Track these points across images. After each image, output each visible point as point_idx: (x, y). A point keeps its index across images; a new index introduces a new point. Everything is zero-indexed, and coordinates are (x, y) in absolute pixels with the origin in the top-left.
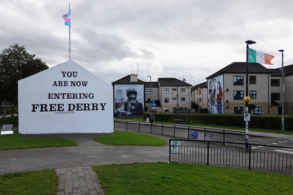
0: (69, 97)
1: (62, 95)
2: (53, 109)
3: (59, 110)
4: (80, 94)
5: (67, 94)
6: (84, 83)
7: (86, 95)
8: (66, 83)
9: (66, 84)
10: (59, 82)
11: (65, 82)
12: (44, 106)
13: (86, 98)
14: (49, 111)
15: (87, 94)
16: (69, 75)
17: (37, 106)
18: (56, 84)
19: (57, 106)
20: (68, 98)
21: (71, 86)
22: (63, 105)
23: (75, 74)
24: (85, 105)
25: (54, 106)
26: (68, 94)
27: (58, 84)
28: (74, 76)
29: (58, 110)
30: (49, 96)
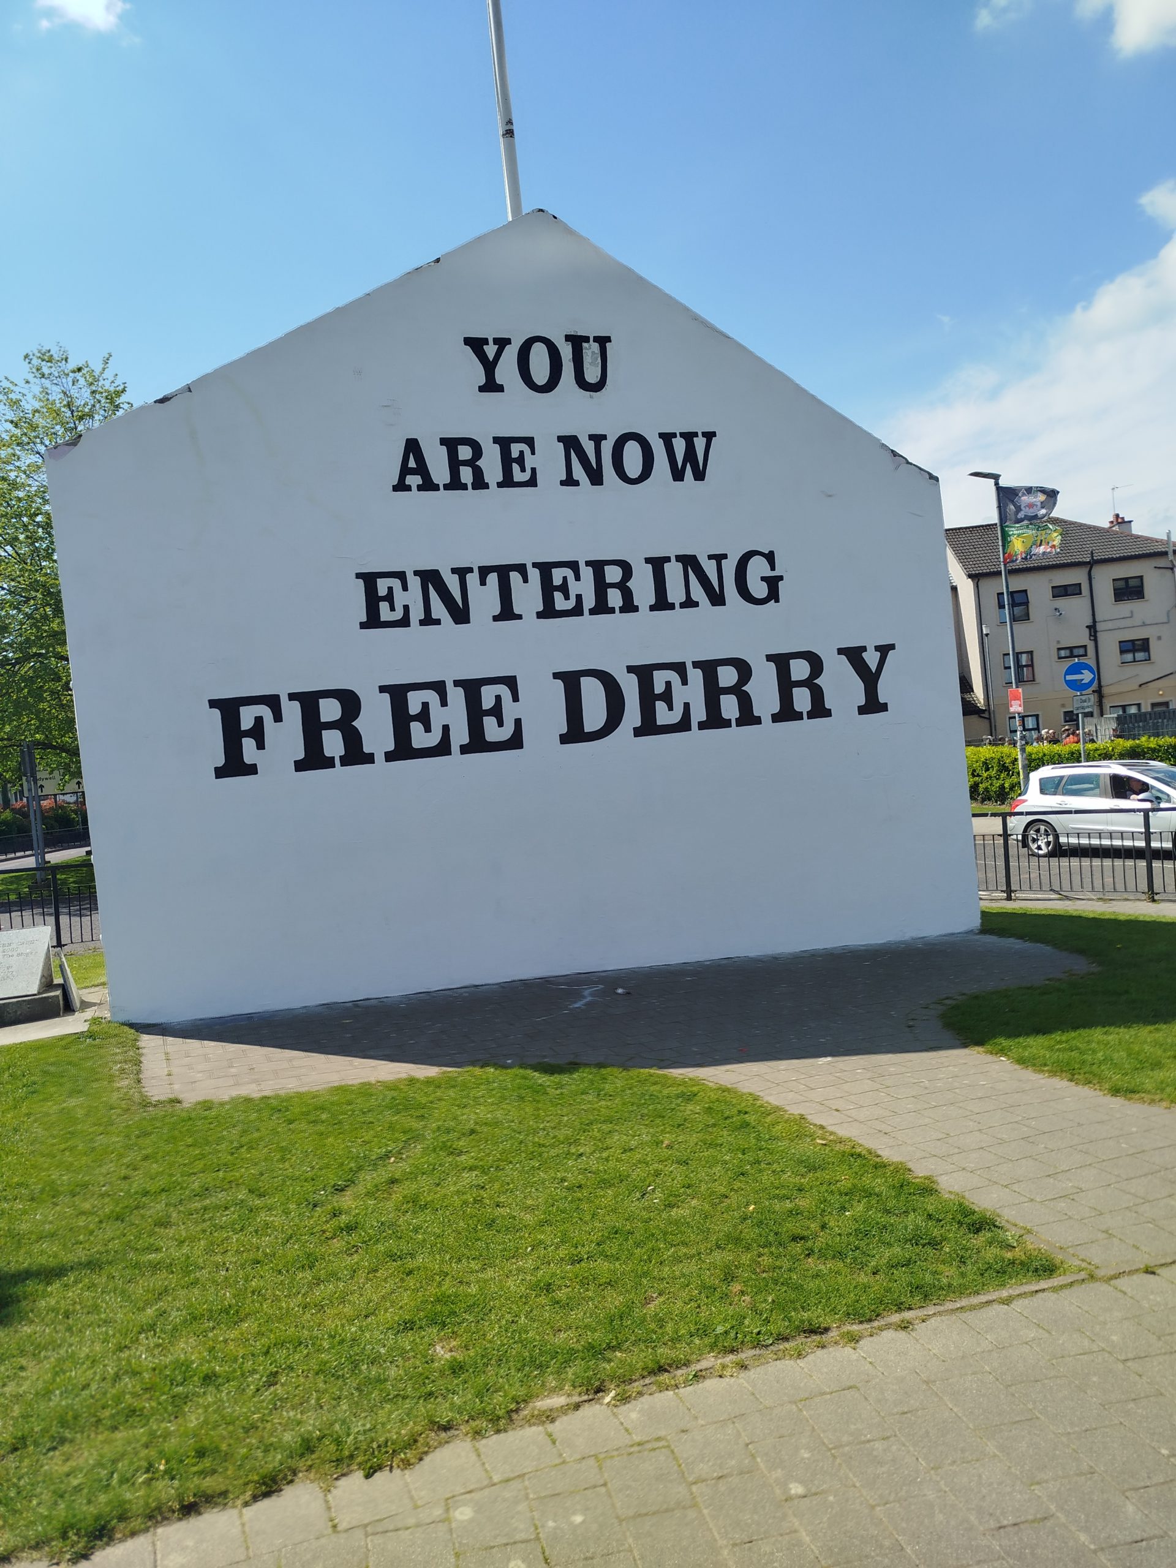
0: (558, 596)
1: (493, 578)
2: (420, 738)
3: (477, 743)
4: (658, 564)
5: (534, 574)
6: (680, 445)
7: (710, 568)
8: (515, 454)
9: (516, 467)
10: (451, 444)
11: (504, 443)
12: (330, 710)
13: (717, 599)
14: (379, 757)
15: (719, 558)
16: (540, 370)
17: (265, 711)
18: (422, 469)
19: (457, 696)
20: (548, 612)
21: (570, 481)
22: (511, 682)
23: (591, 351)
24: (709, 668)
25: (425, 705)
26: (545, 569)
27: (440, 472)
28: (581, 382)
29: (466, 740)
30: (372, 600)
